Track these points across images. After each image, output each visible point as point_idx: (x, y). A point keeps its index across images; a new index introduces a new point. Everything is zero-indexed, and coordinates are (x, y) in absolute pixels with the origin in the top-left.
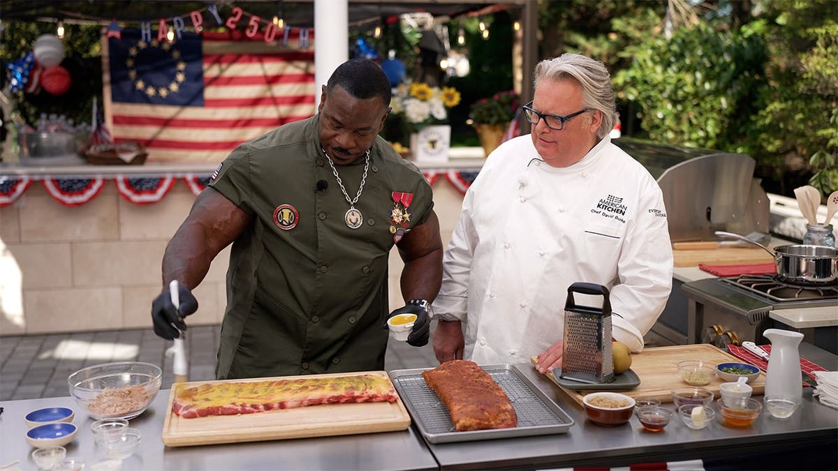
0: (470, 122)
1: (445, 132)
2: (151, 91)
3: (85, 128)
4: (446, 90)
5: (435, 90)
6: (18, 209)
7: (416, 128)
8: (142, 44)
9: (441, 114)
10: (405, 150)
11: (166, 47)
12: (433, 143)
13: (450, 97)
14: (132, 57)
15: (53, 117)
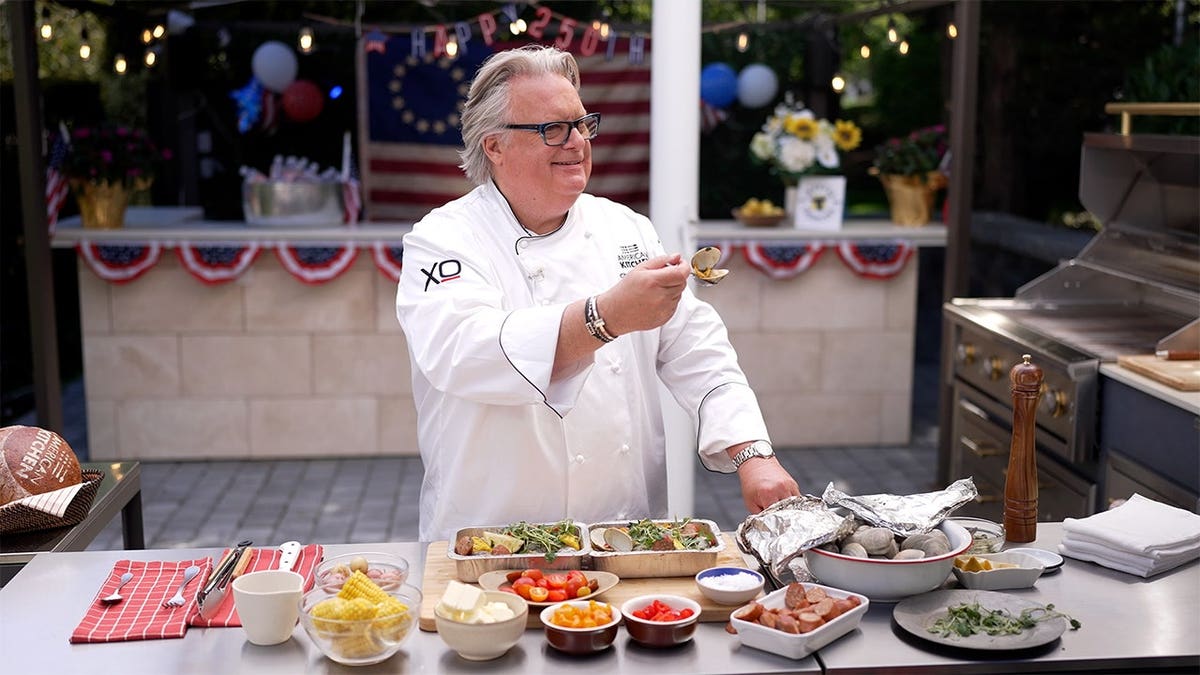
0: (874, 171)
1: (837, 186)
2: (423, 126)
3: (333, 177)
4: (841, 125)
5: (823, 124)
6: (243, 289)
7: (794, 180)
8: (412, 61)
9: (831, 160)
10: (778, 212)
11: (444, 64)
12: (819, 202)
13: (846, 135)
14: (398, 78)
15: (291, 160)
